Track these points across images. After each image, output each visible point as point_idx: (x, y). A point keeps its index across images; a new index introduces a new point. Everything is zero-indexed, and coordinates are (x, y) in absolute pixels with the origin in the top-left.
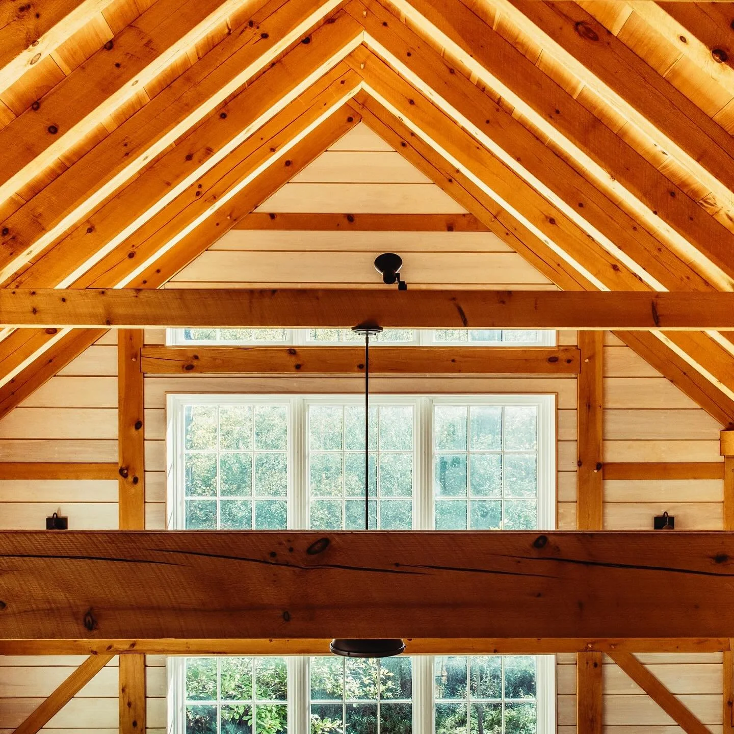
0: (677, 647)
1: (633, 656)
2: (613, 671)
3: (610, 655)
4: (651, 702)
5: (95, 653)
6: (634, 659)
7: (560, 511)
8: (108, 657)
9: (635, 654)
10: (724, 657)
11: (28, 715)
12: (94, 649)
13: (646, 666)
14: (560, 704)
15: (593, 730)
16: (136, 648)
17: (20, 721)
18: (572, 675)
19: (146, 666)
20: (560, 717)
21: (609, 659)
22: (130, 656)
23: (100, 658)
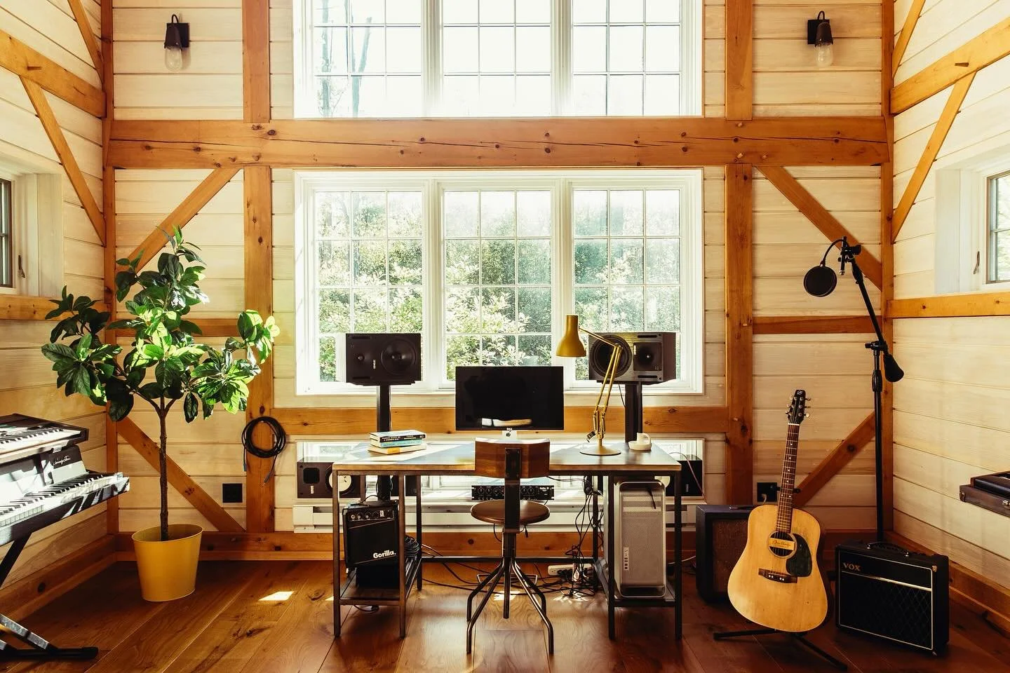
0: (833, 159)
1: (785, 170)
2: (764, 187)
3: (760, 168)
4: (804, 219)
5: (219, 165)
6: (787, 175)
7: (707, 15)
8: (233, 170)
9: (787, 168)
10: (882, 171)
11: (149, 233)
12: (218, 162)
13: (799, 181)
14: (707, 222)
15: (742, 247)
16: (261, 160)
17: (142, 239)
18: (719, 191)
19: (272, 181)
20: (707, 236)
21: (759, 174)
22: (254, 169)
23: (224, 174)
